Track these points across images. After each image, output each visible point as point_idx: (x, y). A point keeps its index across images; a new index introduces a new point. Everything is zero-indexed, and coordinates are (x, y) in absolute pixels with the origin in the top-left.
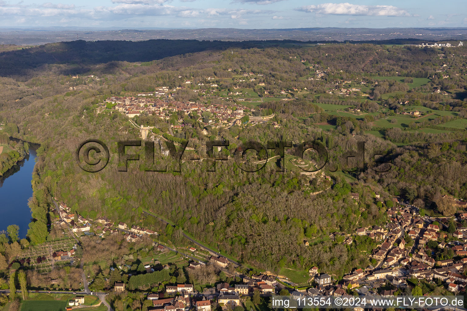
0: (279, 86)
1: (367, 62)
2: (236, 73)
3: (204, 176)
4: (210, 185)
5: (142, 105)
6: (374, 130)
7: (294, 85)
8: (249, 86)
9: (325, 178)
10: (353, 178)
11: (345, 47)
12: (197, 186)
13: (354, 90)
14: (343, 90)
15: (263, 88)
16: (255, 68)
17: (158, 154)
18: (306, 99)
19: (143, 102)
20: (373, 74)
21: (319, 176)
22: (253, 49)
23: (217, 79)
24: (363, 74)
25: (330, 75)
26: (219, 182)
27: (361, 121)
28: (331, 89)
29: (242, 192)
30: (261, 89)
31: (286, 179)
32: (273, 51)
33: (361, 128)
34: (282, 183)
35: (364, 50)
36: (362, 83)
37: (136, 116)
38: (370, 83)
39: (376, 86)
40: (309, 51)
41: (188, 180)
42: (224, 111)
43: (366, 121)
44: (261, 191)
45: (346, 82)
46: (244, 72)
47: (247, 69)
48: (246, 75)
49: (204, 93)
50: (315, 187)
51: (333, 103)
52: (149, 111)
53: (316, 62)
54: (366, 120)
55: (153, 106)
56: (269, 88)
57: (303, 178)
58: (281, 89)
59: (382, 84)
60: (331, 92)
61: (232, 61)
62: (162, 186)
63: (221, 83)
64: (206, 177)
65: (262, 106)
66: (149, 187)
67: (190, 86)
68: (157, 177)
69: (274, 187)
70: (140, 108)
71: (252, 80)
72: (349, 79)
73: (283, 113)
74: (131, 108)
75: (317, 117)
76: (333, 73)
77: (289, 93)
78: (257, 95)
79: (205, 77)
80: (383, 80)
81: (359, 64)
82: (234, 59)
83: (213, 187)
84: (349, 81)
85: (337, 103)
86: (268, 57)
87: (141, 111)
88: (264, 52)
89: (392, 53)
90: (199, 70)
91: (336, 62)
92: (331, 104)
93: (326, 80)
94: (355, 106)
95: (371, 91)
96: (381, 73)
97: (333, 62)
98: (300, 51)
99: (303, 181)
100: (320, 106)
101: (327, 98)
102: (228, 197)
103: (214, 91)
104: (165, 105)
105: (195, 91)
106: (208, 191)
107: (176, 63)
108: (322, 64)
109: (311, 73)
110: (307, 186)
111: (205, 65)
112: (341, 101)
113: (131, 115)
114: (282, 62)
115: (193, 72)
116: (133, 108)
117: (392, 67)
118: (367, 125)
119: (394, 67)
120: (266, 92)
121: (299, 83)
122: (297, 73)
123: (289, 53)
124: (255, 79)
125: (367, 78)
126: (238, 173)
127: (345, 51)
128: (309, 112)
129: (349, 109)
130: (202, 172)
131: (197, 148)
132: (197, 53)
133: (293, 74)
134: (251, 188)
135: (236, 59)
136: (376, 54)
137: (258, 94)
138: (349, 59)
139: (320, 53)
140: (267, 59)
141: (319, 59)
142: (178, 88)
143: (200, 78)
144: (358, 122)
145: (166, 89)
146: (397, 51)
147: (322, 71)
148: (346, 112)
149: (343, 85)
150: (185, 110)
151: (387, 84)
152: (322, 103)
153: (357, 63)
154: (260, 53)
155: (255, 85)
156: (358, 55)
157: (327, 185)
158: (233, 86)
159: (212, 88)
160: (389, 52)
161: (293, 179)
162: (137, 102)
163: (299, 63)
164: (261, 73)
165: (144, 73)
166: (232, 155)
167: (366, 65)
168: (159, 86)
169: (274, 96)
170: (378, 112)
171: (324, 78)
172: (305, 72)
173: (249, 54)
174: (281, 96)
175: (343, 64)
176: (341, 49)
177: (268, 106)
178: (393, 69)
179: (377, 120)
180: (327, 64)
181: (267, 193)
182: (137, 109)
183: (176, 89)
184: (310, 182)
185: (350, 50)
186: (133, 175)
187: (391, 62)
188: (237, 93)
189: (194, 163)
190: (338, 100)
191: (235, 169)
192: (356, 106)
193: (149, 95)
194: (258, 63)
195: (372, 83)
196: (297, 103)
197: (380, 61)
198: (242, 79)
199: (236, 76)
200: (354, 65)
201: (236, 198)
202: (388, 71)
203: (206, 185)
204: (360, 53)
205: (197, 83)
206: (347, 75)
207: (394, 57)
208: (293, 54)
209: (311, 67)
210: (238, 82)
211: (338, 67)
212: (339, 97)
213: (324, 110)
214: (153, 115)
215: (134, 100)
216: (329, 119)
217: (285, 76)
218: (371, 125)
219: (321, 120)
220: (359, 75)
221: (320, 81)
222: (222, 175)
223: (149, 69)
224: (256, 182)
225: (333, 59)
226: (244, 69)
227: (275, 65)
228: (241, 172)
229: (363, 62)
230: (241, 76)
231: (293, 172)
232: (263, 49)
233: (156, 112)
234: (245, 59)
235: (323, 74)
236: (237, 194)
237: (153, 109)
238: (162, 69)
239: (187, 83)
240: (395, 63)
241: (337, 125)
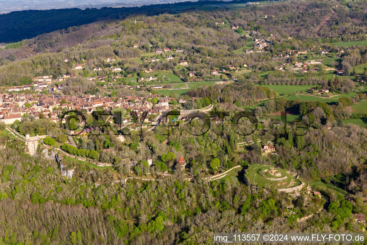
0: (208, 64)
1: (323, 23)
2: (145, 50)
3: (131, 205)
4: (144, 218)
5: (21, 104)
6: (355, 118)
7: (229, 61)
8: (166, 67)
9: (314, 195)
11: (289, 5)
12: (123, 220)
13: (313, 62)
14: (297, 64)
15: (186, 69)
16: (171, 42)
17: (57, 175)
18: (250, 80)
19: (23, 100)
20: (335, 39)
21: (305, 193)
22: (164, 15)
23: (120, 60)
24: (320, 40)
25: (276, 45)
26: (156, 213)
27: (334, 106)
28: (281, 64)
29: (193, 225)
30: (183, 70)
31: (258, 201)
32: (192, 17)
33: (335, 116)
34: (253, 207)
35: (317, 7)
36: (323, 52)
37: (16, 122)
38: (334, 52)
39: (343, 55)
40: (242, 14)
41: (108, 213)
43: (342, 106)
44: (223, 222)
45: (300, 53)
46: (157, 47)
47: (160, 44)
48: (159, 52)
49: (103, 81)
50: (302, 210)
51: (289, 83)
52: (34, 113)
53: (253, 28)
54: (341, 104)
55: (38, 105)
56: (194, 68)
57: (282, 198)
58: (212, 69)
59: (352, 52)
60: (281, 69)
61: (137, 34)
62: (69, 225)
63: (126, 66)
64: (135, 206)
65: (190, 94)
66: (50, 227)
67: (82, 72)
68: (60, 211)
69: (242, 214)
70: (19, 109)
71: (169, 59)
72: (303, 49)
73: (221, 102)
74: (5, 110)
75: (270, 105)
76: (279, 41)
77: (224, 73)
78: (179, 80)
79: (102, 59)
80: (350, 46)
81: (312, 27)
82: (139, 30)
83: (147, 220)
84: (304, 50)
85: (294, 83)
86: (186, 24)
87: (22, 114)
88: (179, 18)
89: (354, 9)
90: (92, 49)
91: (280, 26)
92: (286, 84)
93: (271, 51)
94: (321, 86)
95: (337, 63)
96: (345, 37)
97: (276, 26)
98: (228, 14)
99: (283, 202)
100: (272, 88)
101: (279, 76)
102: (173, 235)
103: (117, 77)
104: (55, 102)
105: (91, 79)
106: (141, 227)
107: (56, 41)
108: (262, 31)
109: (248, 43)
110: (291, 209)
111: (99, 41)
112: (300, 80)
113: (8, 120)
114: (206, 30)
115: (84, 53)
116: (9, 110)
117: (357, 27)
118: (344, 110)
119: (362, 28)
120: (191, 75)
121: (235, 59)
122: (229, 45)
123: (213, 17)
124: (173, 56)
125: (328, 44)
126: (183, 197)
127: (290, 10)
128: (257, 98)
129: (313, 90)
130: (128, 199)
131: (117, 162)
132: (84, 25)
133: (224, 46)
134: (207, 218)
135: (141, 31)
136: (333, 12)
137: (179, 77)
138: (298, 20)
139: (256, 15)
140: (185, 28)
141: (256, 24)
142: (65, 76)
143: (95, 60)
144: (331, 108)
145: (48, 79)
146: (361, 6)
147: (263, 40)
148: (309, 95)
149: (297, 58)
150: (86, 108)
151: (357, 52)
152: (273, 84)
153: (310, 25)
154: (174, 20)
155: (175, 64)
156: (309, 14)
157: (318, 206)
158: (143, 69)
159: (114, 73)
160: (349, 7)
161: (268, 199)
162: (14, 101)
163: (230, 30)
164: (180, 47)
165: (11, 58)
166: (170, 170)
167: (322, 27)
168: (37, 75)
169: (203, 78)
170: (353, 91)
171: (268, 49)
172: (239, 42)
173: (159, 23)
174: (212, 78)
175: (290, 29)
176: (285, 7)
177: (198, 93)
178: (361, 31)
179: (356, 103)
180: (268, 30)
181: (232, 224)
182: (15, 110)
183: (63, 79)
184: (293, 202)
185: (298, 8)
186: (22, 210)
187: (356, 21)
188: (151, 79)
189: (114, 186)
190: (295, 79)
191: (178, 191)
193: (25, 89)
194: (174, 35)
195: (337, 51)
196: (240, 86)
197: (340, 20)
198: (155, 58)
199: (146, 55)
200: (306, 28)
201: (186, 235)
202: (354, 34)
203: (137, 218)
204: (311, 11)
205: (92, 67)
206: (299, 43)
207: (359, 15)
208: (220, 19)
209: (247, 36)
210: (150, 63)
211: (284, 33)
212: (297, 75)
213: (278, 94)
214: (40, 118)
215: (8, 99)
216: (288, 107)
217: (214, 49)
218: (350, 110)
219: (276, 109)
220: (315, 42)
221: (263, 53)
222: (160, 201)
223: (18, 52)
224: (213, 208)
225: (276, 23)
226: (156, 44)
227: (197, 35)
228: (188, 195)
229: (317, 24)
230: (152, 54)
231: (267, 189)
232: (177, 15)
233: (44, 113)
234: (155, 29)
235: (265, 44)
236: (187, 229)
237: (39, 109)
238: (37, 51)
239: (77, 68)
240: (361, 22)
241: (301, 114)
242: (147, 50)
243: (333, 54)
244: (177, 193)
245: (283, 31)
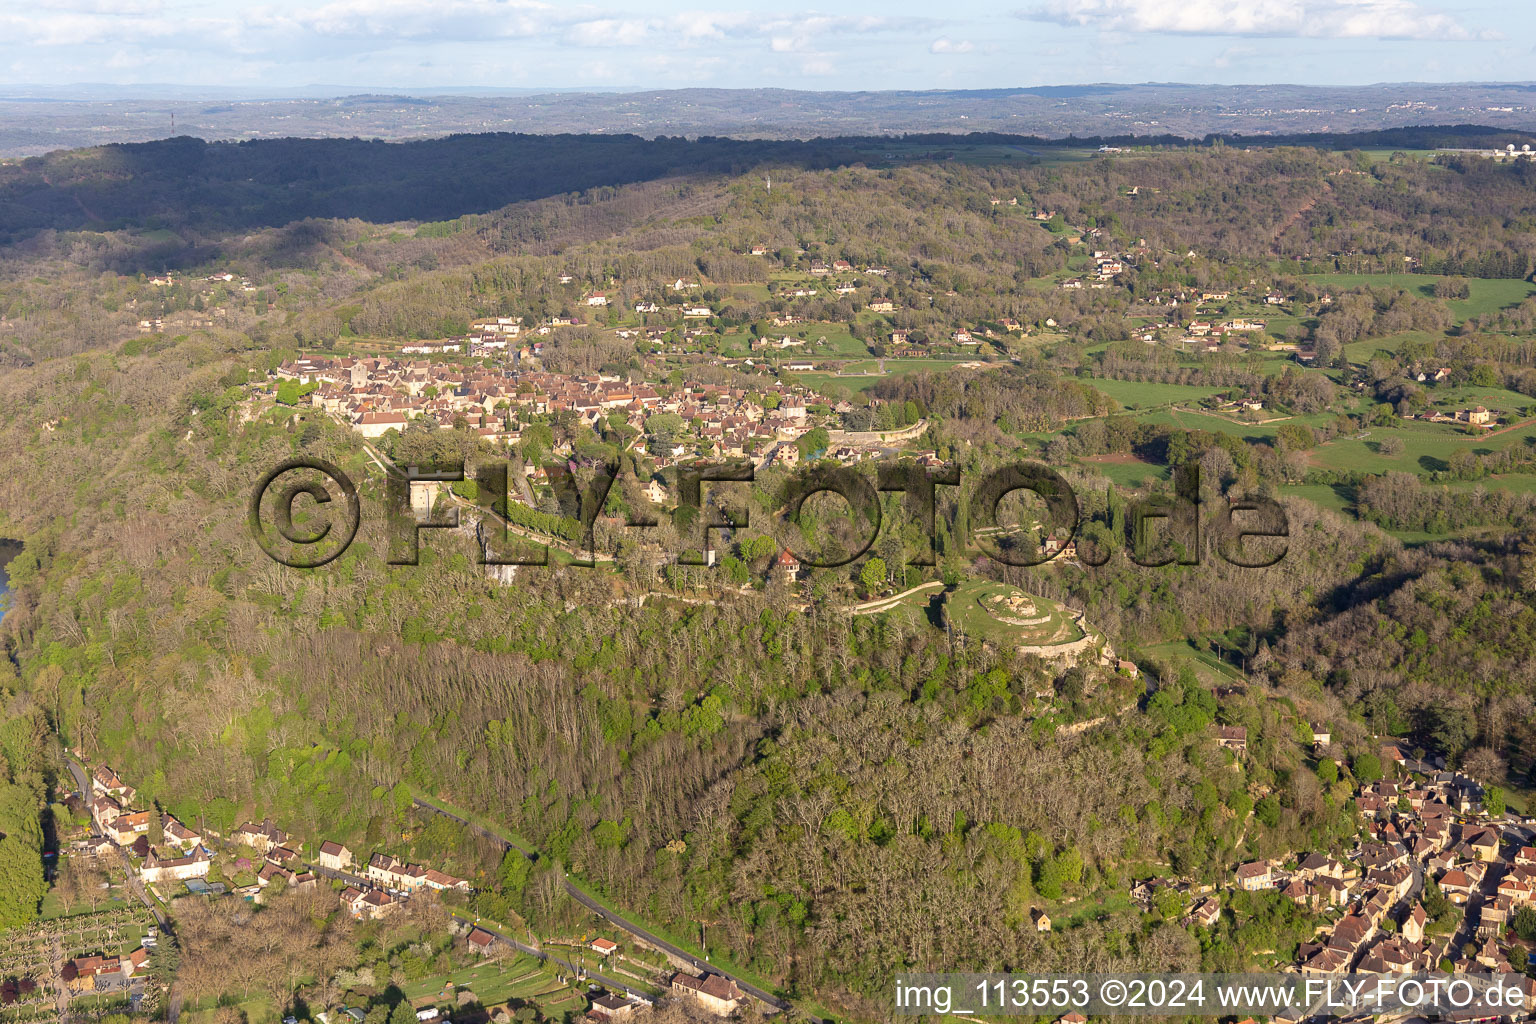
0: (948, 312)
1: (1293, 217)
2: (782, 263)
3: (648, 663)
4: (674, 697)
5: (415, 388)
6: (1316, 483)
7: (1007, 308)
8: (833, 312)
9: (1117, 670)
10: (1231, 667)
11: (1204, 162)
12: (621, 699)
13: (1240, 325)
14: (1195, 327)
15: (885, 322)
16: (856, 246)
17: (474, 576)
18: (1053, 362)
19: (420, 378)
20: (1316, 263)
21: (1092, 663)
22: (851, 169)
23: (710, 286)
24: (1274, 266)
25: (1145, 271)
26: (707, 687)
27: (1264, 446)
28: (1152, 324)
29: (794, 724)
30: (878, 324)
31: (965, 673)
32: (927, 179)
33: (1262, 473)
34: (950, 689)
35: (1282, 172)
36: (1271, 300)
37: (391, 433)
38: (1302, 301)
39: (1324, 310)
40: (1068, 178)
41: (587, 678)
42: (731, 413)
43: (1285, 449)
44: (867, 719)
45: (1209, 296)
46: (814, 258)
47: (825, 248)
48: (820, 271)
49: (657, 341)
50: (1074, 705)
51: (1158, 378)
52: (443, 413)
53: (1093, 220)
54: (1283, 443)
55: (456, 394)
56: (908, 321)
57: (1028, 669)
58: (957, 326)
59: (1350, 304)
60: (1148, 337)
61: (768, 218)
62: (487, 703)
63: (723, 303)
64: (656, 667)
65: (881, 390)
66: (437, 706)
67: (603, 312)
68: (469, 666)
69: (918, 702)
70: (406, 401)
71: (844, 291)
72: (1219, 285)
73: (960, 417)
74: (370, 399)
75: (1093, 432)
76: (1158, 261)
77: (986, 340)
78: (862, 349)
79: (662, 280)
80: (1353, 289)
81: (1260, 228)
82: (775, 208)
83: (682, 703)
84: (1222, 291)
85: (1171, 378)
86: (906, 199)
87: (412, 414)
88: (891, 181)
89: (1390, 182)
90: (639, 254)
91: (1171, 219)
92: (1151, 380)
93: (1131, 288)
94: (1242, 391)
95: (1304, 332)
96: (1345, 260)
97: (1158, 218)
98: (1030, 177)
99: (1028, 681)
100: (1105, 388)
101: (1136, 357)
102: (741, 745)
103: (697, 333)
104: (502, 389)
105: (625, 334)
106: (664, 720)
107: (554, 224)
108: (1116, 229)
109: (1073, 261)
110: (1046, 699)
111: (664, 231)
112: (1189, 372)
113: (373, 426)
114: (959, 218)
115: (616, 262)
116: (380, 402)
117: (1385, 235)
118: (1288, 461)
119: (1398, 239)
120: (896, 338)
121: (1026, 301)
122: (1018, 263)
123: (988, 184)
124: (856, 284)
125: (1289, 279)
126: (778, 651)
127: (1205, 175)
128: (1061, 411)
129: (1219, 400)
130: (642, 646)
131: (623, 552)
132: (634, 184)
133: (1005, 266)
134: (829, 707)
135: (782, 210)
136: (1327, 187)
137: (865, 343)
138: (1223, 206)
139: (1107, 186)
140: (903, 210)
141: (1104, 208)
142: (556, 322)
143: (643, 282)
144: (1253, 453)
145: (510, 327)
146: (1410, 176)
147: (1116, 255)
148: (1206, 412)
149: (1198, 310)
150: (582, 409)
151: (1366, 305)
152: (1115, 378)
153: (1253, 221)
154: (875, 186)
155: (856, 308)
156: (1255, 190)
157: (1122, 697)
158: (770, 313)
159: (690, 321)
160: (1377, 177)
161: (989, 671)
162: (397, 378)
163: (1028, 222)
164: (880, 262)
165: (426, 263)
166: (759, 580)
167: (1287, 228)
168: (483, 314)
169: (929, 351)
170: (1330, 411)
171: (1122, 280)
172: (1049, 258)
173: (833, 191)
174: (955, 351)
175: (1197, 228)
176: (1190, 167)
177: (903, 390)
178: (1392, 246)
179: (1328, 443)
180: (1137, 227)
181: (890, 726)
182: (395, 403)
183: (552, 327)
184: (1056, 682)
185: (1227, 171)
186: (375, 659)
187: (1386, 217)
188: (787, 342)
189: (613, 613)
190: (1176, 367)
191: (768, 635)
192: (1246, 390)
193: (446, 349)
194: (870, 226)
195: (1311, 299)
196: (1017, 378)
197: (1341, 213)
198: (806, 286)
199: (784, 276)
200: (1242, 229)
201: (770, 746)
202: (1373, 252)
203: (658, 697)
204: (1264, 182)
205: (632, 302)
206: (1211, 270)
207: (1396, 200)
208: (1005, 191)
209: (1074, 241)
210: (790, 299)
211: (1177, 239)
212: (1182, 356)
213: (1120, 406)
214: (457, 427)
215: (385, 371)
216: (1140, 441)
217: (972, 273)
218: (1304, 461)
219: (1108, 446)
220: (1258, 270)
221: (1108, 293)
222: (720, 657)
223: (446, 248)
224: (849, 683)
225: (1160, 209)
226: (813, 249)
227: (933, 232)
228: (793, 647)
229: (1276, 219)
230: (801, 276)
231: (992, 645)
232: (886, 171)
233: (471, 415)
234: (819, 208)
235: (1119, 268)
236: (774, 733)
237: (458, 404)
238: (498, 248)
239: (592, 301)
240: (1400, 220)
241: (1171, 462)
242: (788, 264)
243: (1300, 305)
244: (764, 639)
245: (1177, 235)
